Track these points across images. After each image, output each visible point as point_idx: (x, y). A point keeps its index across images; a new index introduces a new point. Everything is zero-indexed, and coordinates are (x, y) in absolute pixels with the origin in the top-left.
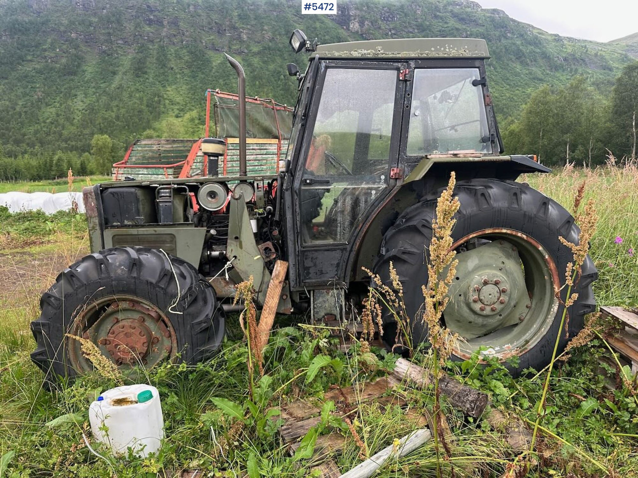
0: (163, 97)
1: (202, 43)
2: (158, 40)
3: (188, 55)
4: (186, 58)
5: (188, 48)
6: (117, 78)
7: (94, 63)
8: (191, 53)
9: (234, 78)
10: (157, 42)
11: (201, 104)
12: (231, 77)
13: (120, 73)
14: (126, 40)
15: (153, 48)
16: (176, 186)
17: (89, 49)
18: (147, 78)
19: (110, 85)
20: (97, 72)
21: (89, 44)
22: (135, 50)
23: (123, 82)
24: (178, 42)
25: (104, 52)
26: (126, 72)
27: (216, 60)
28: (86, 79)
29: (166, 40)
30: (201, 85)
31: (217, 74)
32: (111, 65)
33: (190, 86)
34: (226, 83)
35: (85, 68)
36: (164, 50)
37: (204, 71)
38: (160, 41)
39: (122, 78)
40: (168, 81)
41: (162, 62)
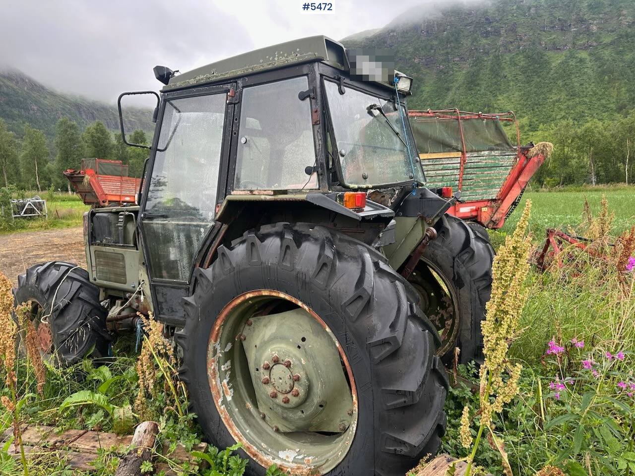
0: (493, 107)
1: (541, 44)
2: (494, 50)
3: (524, 60)
4: (522, 63)
5: (525, 54)
6: (451, 93)
7: (431, 82)
8: (527, 57)
9: (576, 77)
10: (492, 53)
11: (533, 110)
12: (573, 76)
13: (454, 88)
14: (462, 56)
15: (488, 60)
16: (127, 213)
17: (428, 71)
18: (479, 90)
19: (443, 101)
20: (433, 91)
21: (429, 66)
22: (469, 65)
23: (456, 97)
24: (514, 49)
25: (441, 71)
26: (459, 87)
27: (556, 60)
28: (423, 98)
29: (502, 49)
30: (535, 89)
31: (556, 75)
32: (446, 82)
33: (523, 92)
34: (565, 84)
35: (423, 88)
36: (499, 59)
37: (541, 74)
38: (496, 51)
39: (455, 93)
40: (500, 90)
41: (496, 72)
